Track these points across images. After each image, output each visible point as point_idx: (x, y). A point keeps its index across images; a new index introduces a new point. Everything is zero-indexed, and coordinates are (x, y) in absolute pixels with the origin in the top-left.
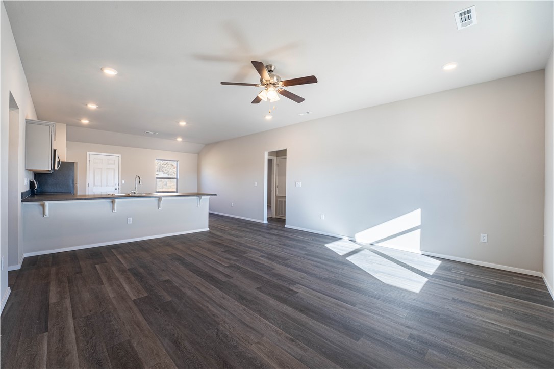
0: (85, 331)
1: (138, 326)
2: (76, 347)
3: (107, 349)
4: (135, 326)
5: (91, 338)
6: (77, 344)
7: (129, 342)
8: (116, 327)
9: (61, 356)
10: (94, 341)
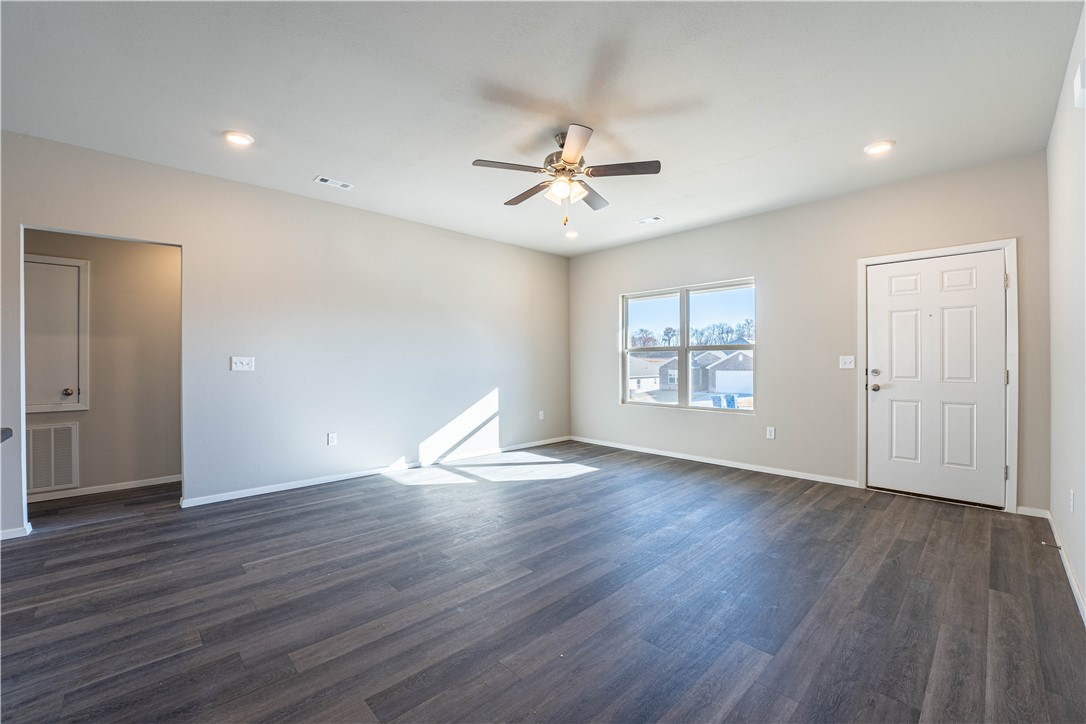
0: (909, 666)
1: (828, 613)
2: (936, 653)
3: (894, 620)
4: (831, 616)
5: (906, 648)
6: (932, 655)
7: (861, 607)
8: (856, 635)
9: (962, 657)
10: (905, 641)
